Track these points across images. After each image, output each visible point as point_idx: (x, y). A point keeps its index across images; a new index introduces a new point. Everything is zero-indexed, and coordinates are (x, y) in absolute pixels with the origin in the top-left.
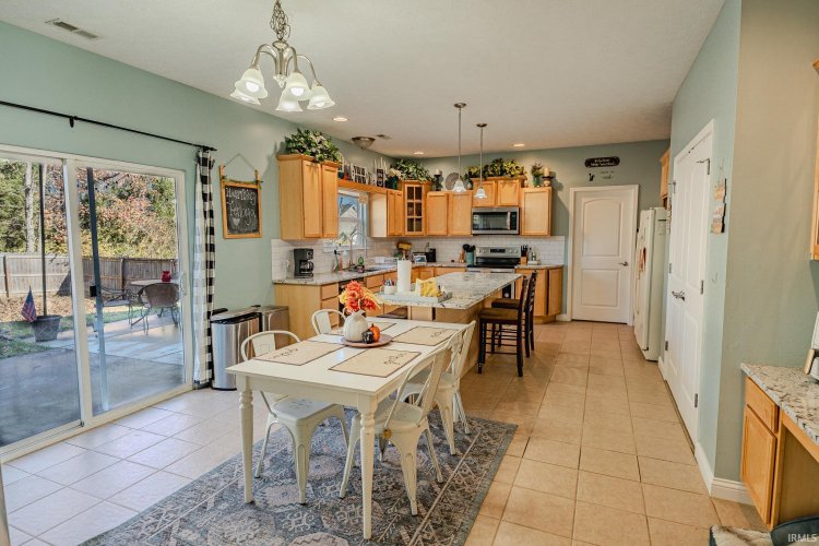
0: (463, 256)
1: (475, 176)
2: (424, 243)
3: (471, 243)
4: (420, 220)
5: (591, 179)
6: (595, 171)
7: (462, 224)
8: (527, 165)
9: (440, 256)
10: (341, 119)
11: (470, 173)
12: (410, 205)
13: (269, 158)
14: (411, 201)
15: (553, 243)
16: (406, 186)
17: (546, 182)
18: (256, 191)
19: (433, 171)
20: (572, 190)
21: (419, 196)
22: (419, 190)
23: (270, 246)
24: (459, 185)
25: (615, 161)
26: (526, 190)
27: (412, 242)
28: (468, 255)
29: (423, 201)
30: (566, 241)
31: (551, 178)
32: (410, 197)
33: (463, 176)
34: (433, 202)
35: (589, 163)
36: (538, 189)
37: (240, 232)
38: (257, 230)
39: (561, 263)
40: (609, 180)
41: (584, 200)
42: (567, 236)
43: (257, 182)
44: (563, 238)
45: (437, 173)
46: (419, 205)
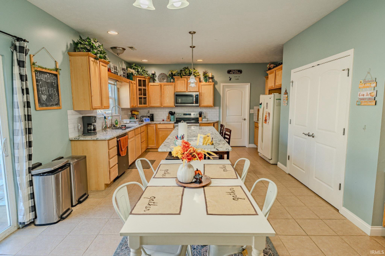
0: (169, 118)
1: (175, 75)
2: (146, 111)
3: (173, 110)
4: (146, 98)
5: (230, 80)
6: (231, 76)
7: (169, 100)
8: (200, 71)
9: (155, 118)
10: (113, 33)
11: (172, 74)
12: (140, 90)
13: (64, 54)
14: (140, 88)
15: (213, 110)
16: (138, 79)
17: (211, 80)
18: (56, 75)
19: (151, 71)
20: (222, 84)
21: (145, 85)
22: (144, 81)
23: (67, 115)
24: (192, 78)
25: (240, 72)
26: (201, 83)
27: (139, 110)
28: (172, 117)
29: (147, 88)
30: (220, 109)
31: (212, 78)
32: (140, 85)
33: (168, 75)
34: (153, 89)
35: (229, 72)
36: (207, 83)
37: (47, 106)
38: (58, 104)
39: (218, 120)
40: (237, 80)
41: (227, 89)
42: (220, 106)
43: (56, 70)
44: (218, 108)
45: (153, 73)
46: (145, 90)
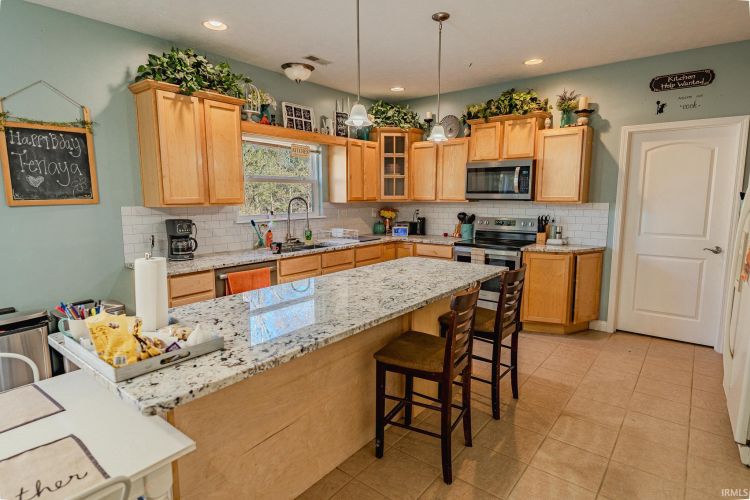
0: (459, 229)
1: (476, 116)
2: (412, 209)
3: (470, 210)
4: (403, 179)
5: (660, 111)
6: (668, 96)
7: (454, 184)
9: (431, 228)
10: (215, 25)
11: (469, 114)
12: (388, 161)
13: (113, 90)
14: (389, 155)
15: (587, 213)
16: (383, 135)
17: (582, 120)
19: (423, 115)
20: (625, 130)
21: (401, 149)
22: (401, 140)
23: (119, 216)
25: (706, 77)
26: (547, 132)
27: (399, 209)
28: (466, 227)
29: (406, 156)
30: (612, 208)
31: (589, 112)
32: (388, 149)
33: (460, 117)
34: (420, 157)
35: (657, 84)
36: (566, 130)
37: (43, 197)
38: (86, 192)
39: (603, 244)
40: (692, 110)
41: (646, 146)
42: (612, 203)
43: (84, 123)
44: (606, 205)
45: (429, 117)
46: (400, 161)
